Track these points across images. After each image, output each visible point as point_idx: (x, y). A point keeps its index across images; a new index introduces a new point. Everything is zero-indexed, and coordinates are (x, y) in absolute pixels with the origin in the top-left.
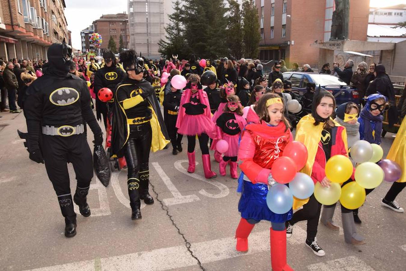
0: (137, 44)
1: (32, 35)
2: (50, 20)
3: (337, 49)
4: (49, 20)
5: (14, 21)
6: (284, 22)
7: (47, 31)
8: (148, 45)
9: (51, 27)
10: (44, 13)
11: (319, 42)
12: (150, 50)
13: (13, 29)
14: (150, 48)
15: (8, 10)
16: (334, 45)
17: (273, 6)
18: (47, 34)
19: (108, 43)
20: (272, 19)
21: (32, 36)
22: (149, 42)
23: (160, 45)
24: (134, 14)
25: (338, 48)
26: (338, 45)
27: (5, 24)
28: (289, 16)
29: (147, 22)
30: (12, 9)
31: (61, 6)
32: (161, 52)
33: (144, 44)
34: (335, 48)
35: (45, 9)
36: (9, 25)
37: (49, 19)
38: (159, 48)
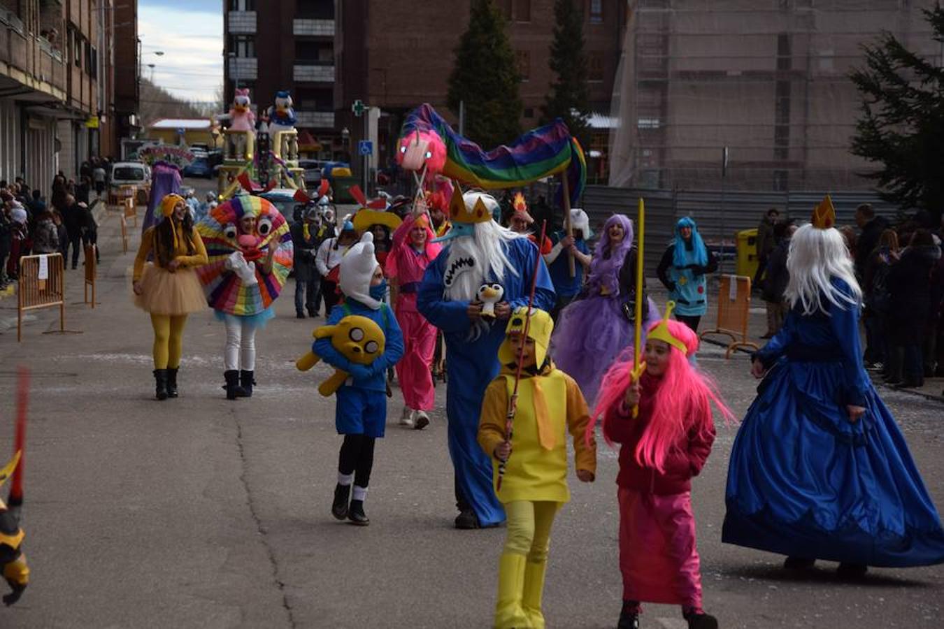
0: (685, 75)
8: (783, 90)
12: (794, 134)
14: (795, 118)
19: (449, 62)
22: (796, 66)
23: (879, 93)
32: (876, 156)
33: (751, 75)
38: (862, 115)
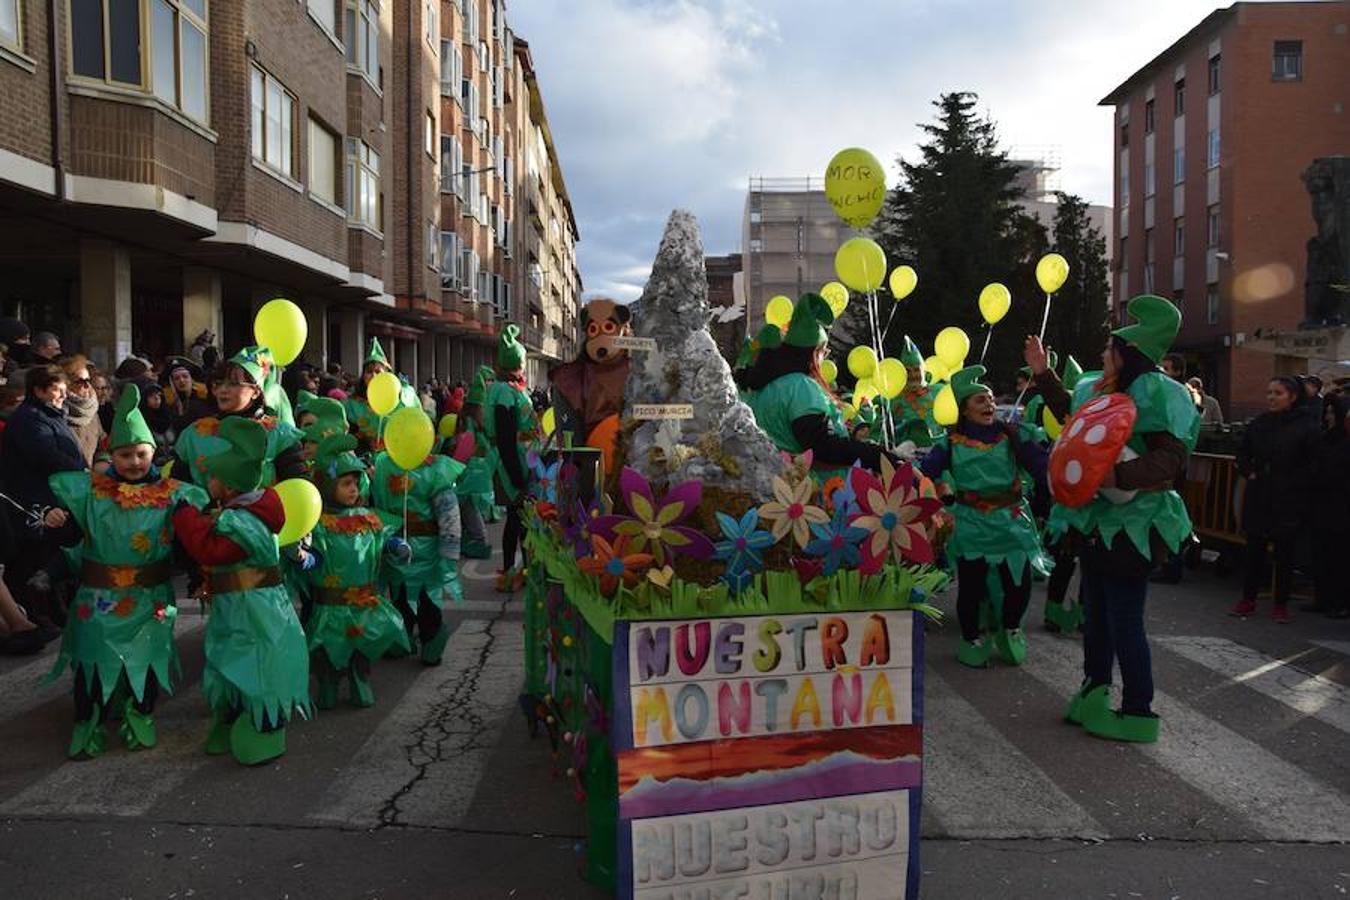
1: (459, 318)
2: (521, 281)
3: (1318, 356)
4: (516, 281)
5: (415, 286)
6: (1213, 276)
7: (509, 307)
9: (521, 296)
10: (502, 261)
11: (1263, 334)
13: (411, 305)
15: (405, 262)
16: (1307, 342)
17: (1181, 224)
18: (506, 316)
20: (1179, 265)
21: (459, 323)
24: (762, 258)
25: (1319, 351)
26: (1319, 342)
27: (396, 295)
28: (1224, 255)
29: (800, 280)
30: (415, 261)
31: (562, 237)
34: (1310, 352)
35: (506, 253)
36: (402, 295)
37: (516, 274)
